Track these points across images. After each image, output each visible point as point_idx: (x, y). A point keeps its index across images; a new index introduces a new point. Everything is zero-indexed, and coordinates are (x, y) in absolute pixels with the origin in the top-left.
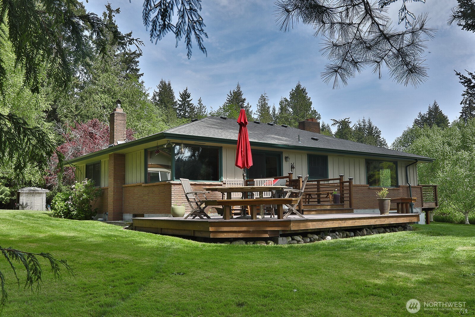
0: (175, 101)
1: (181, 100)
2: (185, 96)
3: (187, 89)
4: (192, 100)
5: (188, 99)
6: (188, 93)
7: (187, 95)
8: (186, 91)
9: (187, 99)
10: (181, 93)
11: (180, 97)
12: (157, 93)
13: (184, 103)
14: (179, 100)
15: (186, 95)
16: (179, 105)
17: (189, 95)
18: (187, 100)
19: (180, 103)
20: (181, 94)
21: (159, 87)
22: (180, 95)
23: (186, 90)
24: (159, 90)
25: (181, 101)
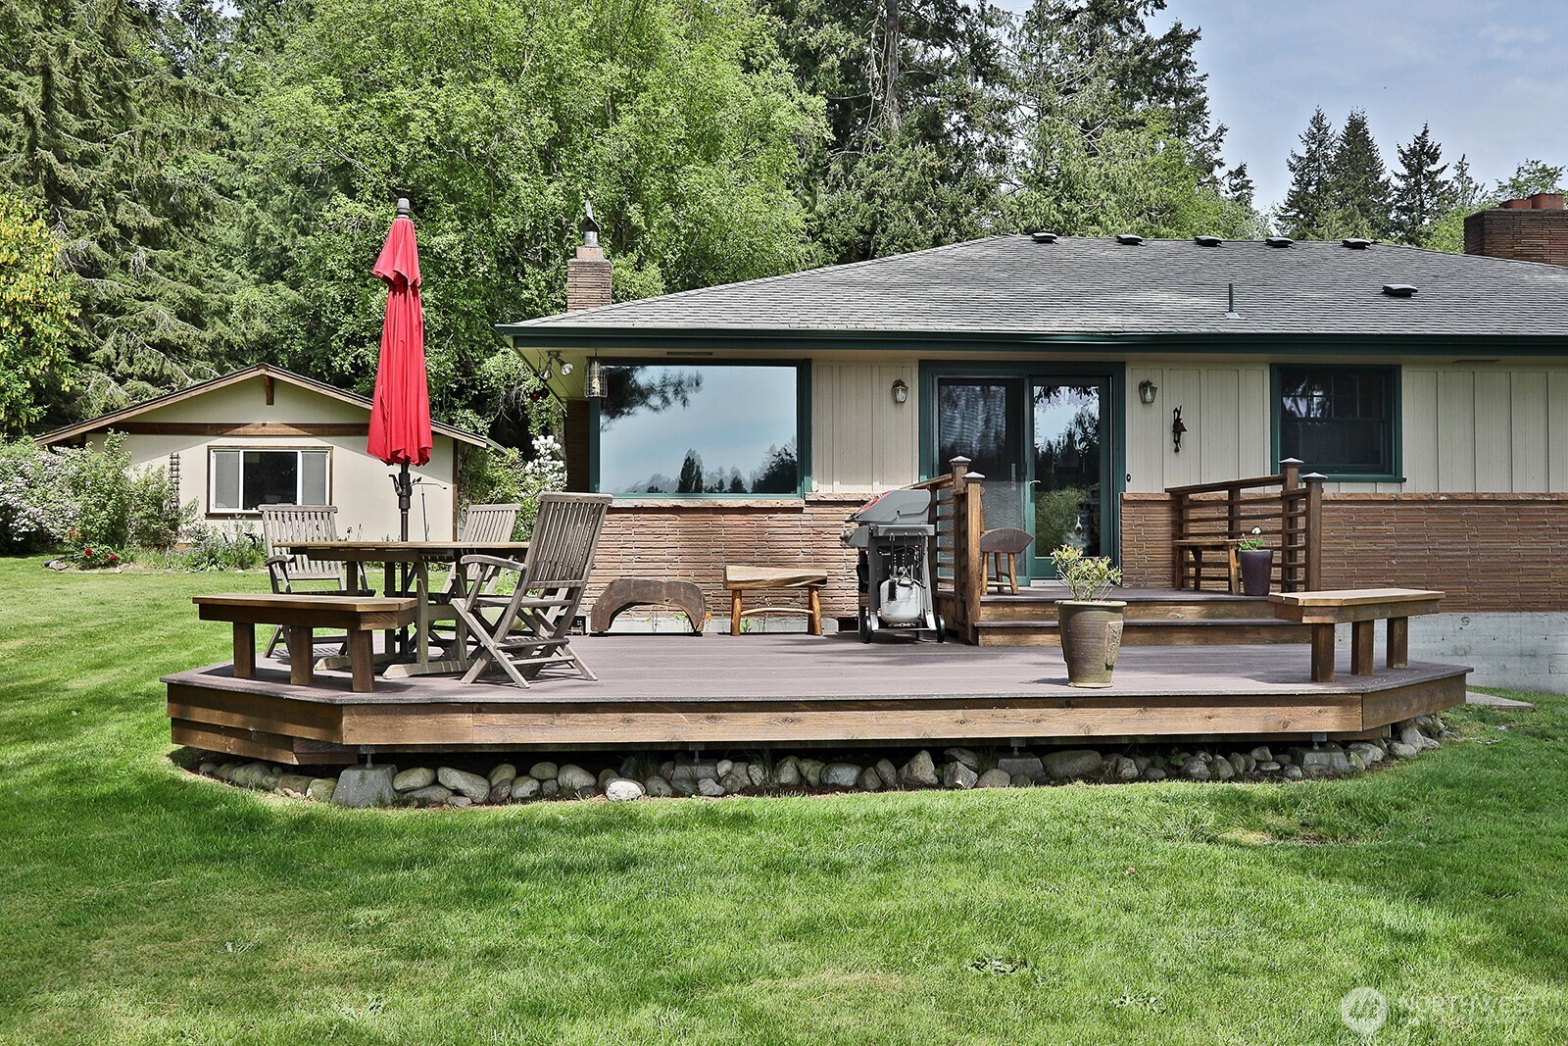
0: (1383, 178)
1: (1406, 172)
2: (1420, 156)
3: (1425, 132)
4: (1445, 167)
5: (1433, 168)
6: (1431, 146)
7: (1427, 153)
8: (1421, 140)
9: (1428, 166)
10: (1406, 149)
11: (1402, 162)
12: (1301, 158)
13: (1418, 183)
14: (1396, 175)
15: (1425, 154)
16: (1399, 190)
17: (1436, 150)
18: (1428, 172)
19: (1402, 184)
20: (1402, 152)
21: (1306, 138)
22: (1401, 156)
23: (1424, 134)
24: (1305, 148)
25: (1404, 176)
